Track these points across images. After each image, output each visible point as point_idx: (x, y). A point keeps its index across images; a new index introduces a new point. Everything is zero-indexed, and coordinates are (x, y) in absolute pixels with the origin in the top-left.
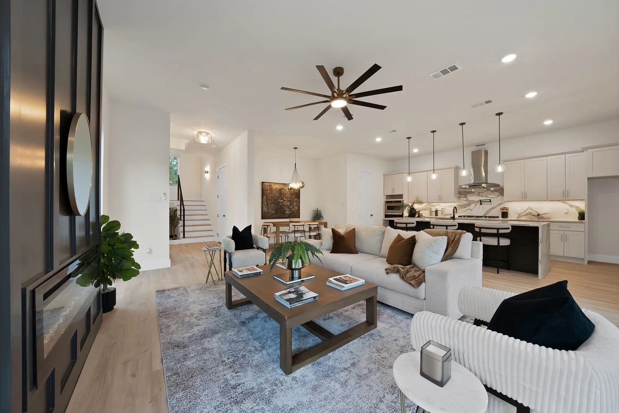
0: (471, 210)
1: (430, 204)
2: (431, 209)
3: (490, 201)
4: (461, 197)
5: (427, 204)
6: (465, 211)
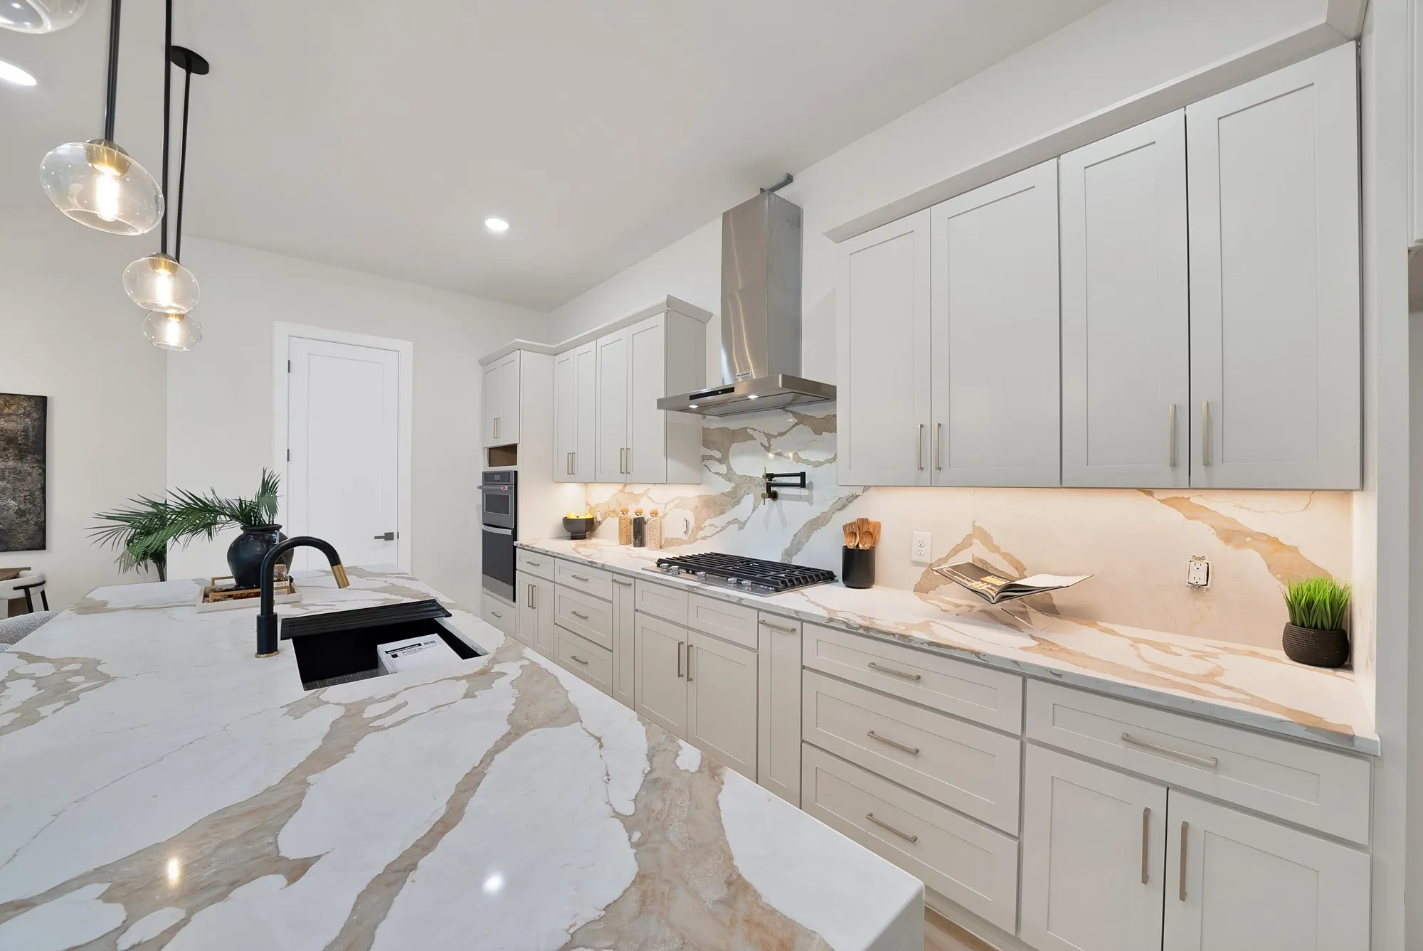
3: (803, 485)
4: (711, 458)
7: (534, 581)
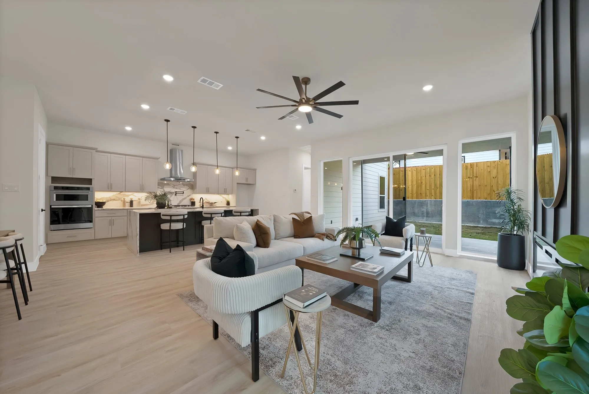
1: (122, 193)
2: (124, 199)
3: (183, 193)
7: (113, 218)
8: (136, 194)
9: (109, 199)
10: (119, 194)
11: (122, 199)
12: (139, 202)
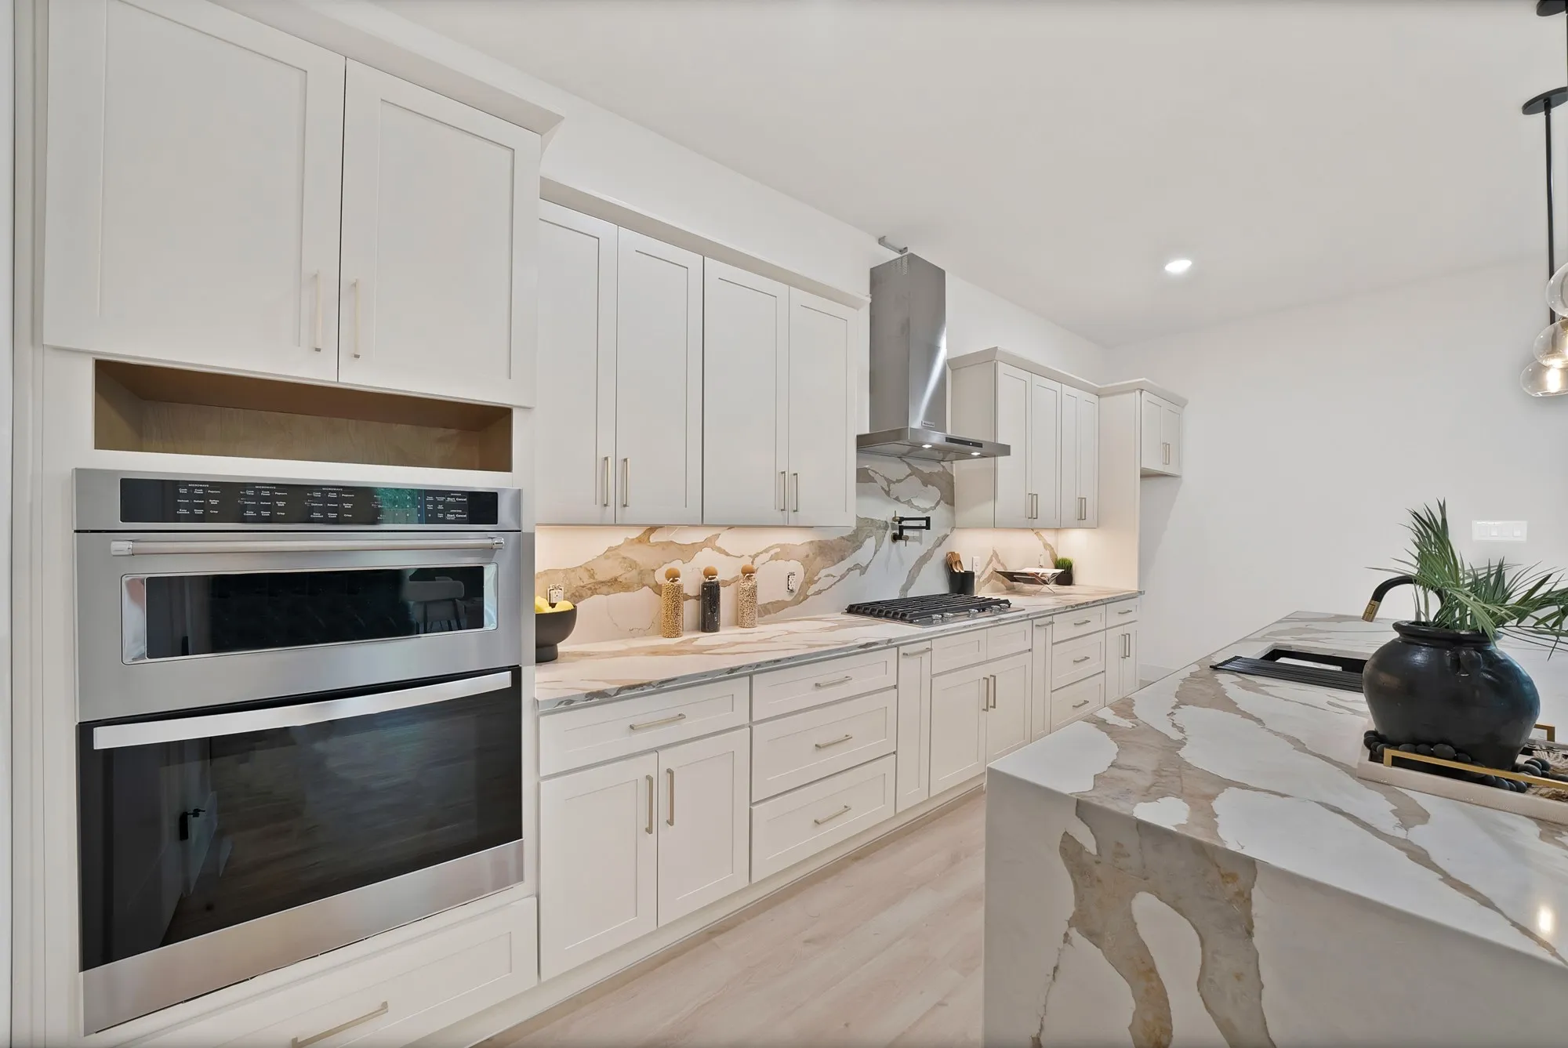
0: (863, 570)
1: (655, 538)
2: (673, 576)
3: (927, 527)
5: (635, 534)
6: (842, 577)
7: (667, 760)
8: (728, 540)
9: (587, 580)
10: (639, 540)
11: (660, 577)
12: (753, 593)
